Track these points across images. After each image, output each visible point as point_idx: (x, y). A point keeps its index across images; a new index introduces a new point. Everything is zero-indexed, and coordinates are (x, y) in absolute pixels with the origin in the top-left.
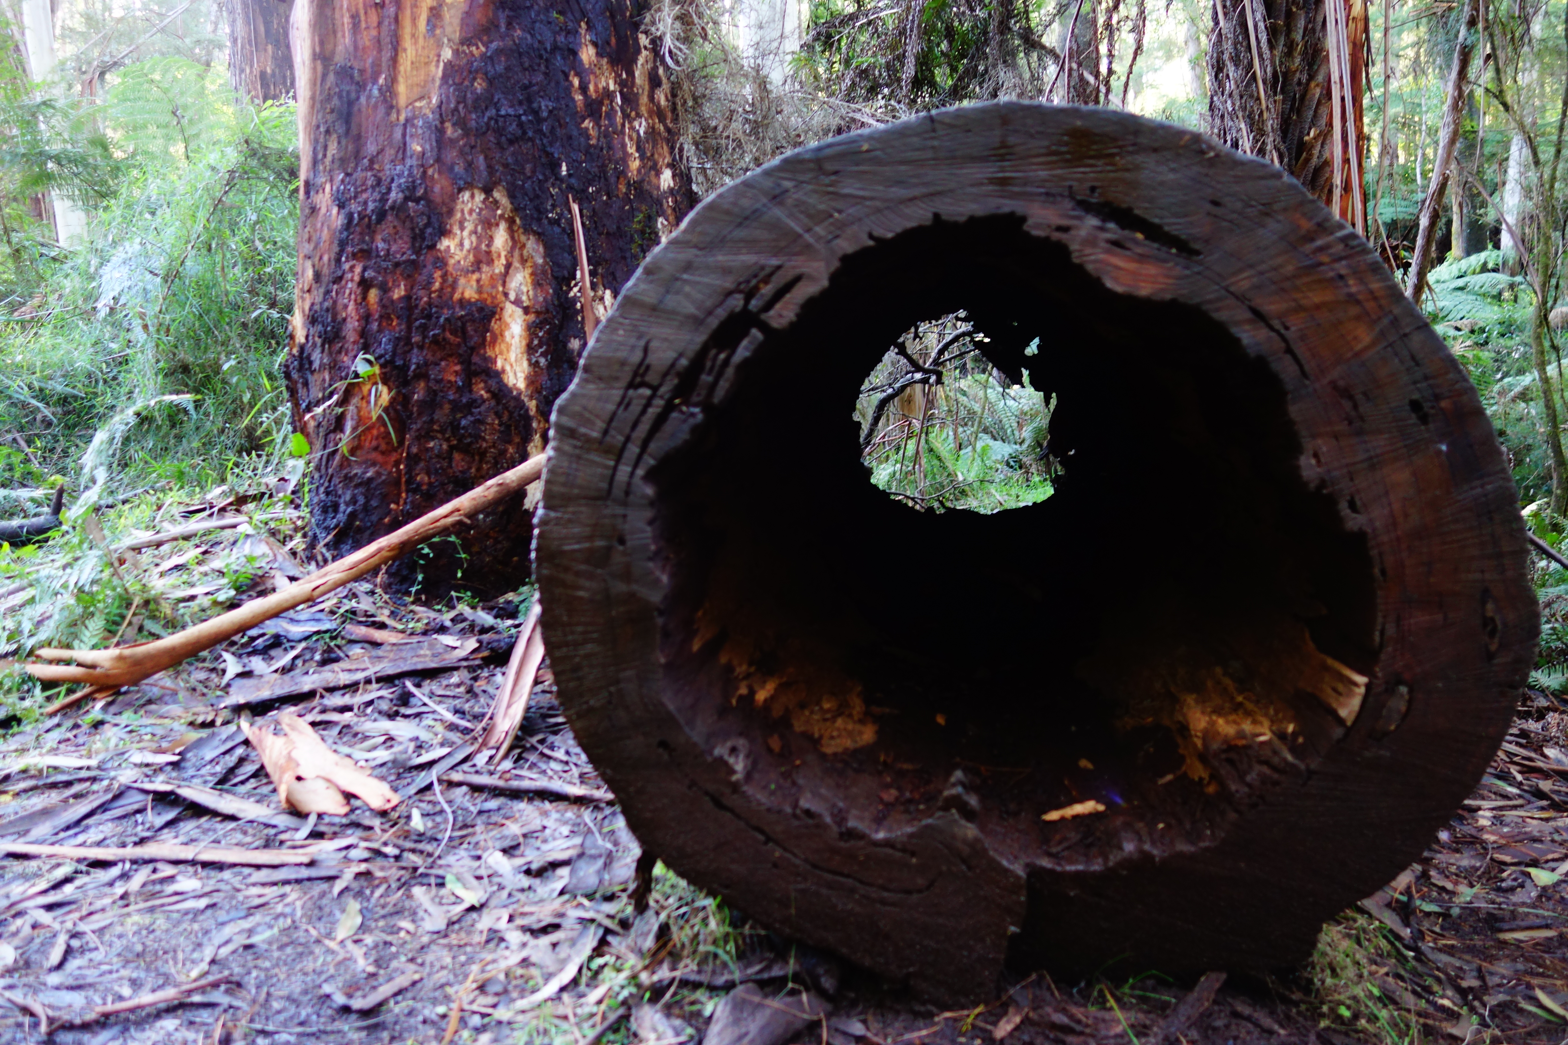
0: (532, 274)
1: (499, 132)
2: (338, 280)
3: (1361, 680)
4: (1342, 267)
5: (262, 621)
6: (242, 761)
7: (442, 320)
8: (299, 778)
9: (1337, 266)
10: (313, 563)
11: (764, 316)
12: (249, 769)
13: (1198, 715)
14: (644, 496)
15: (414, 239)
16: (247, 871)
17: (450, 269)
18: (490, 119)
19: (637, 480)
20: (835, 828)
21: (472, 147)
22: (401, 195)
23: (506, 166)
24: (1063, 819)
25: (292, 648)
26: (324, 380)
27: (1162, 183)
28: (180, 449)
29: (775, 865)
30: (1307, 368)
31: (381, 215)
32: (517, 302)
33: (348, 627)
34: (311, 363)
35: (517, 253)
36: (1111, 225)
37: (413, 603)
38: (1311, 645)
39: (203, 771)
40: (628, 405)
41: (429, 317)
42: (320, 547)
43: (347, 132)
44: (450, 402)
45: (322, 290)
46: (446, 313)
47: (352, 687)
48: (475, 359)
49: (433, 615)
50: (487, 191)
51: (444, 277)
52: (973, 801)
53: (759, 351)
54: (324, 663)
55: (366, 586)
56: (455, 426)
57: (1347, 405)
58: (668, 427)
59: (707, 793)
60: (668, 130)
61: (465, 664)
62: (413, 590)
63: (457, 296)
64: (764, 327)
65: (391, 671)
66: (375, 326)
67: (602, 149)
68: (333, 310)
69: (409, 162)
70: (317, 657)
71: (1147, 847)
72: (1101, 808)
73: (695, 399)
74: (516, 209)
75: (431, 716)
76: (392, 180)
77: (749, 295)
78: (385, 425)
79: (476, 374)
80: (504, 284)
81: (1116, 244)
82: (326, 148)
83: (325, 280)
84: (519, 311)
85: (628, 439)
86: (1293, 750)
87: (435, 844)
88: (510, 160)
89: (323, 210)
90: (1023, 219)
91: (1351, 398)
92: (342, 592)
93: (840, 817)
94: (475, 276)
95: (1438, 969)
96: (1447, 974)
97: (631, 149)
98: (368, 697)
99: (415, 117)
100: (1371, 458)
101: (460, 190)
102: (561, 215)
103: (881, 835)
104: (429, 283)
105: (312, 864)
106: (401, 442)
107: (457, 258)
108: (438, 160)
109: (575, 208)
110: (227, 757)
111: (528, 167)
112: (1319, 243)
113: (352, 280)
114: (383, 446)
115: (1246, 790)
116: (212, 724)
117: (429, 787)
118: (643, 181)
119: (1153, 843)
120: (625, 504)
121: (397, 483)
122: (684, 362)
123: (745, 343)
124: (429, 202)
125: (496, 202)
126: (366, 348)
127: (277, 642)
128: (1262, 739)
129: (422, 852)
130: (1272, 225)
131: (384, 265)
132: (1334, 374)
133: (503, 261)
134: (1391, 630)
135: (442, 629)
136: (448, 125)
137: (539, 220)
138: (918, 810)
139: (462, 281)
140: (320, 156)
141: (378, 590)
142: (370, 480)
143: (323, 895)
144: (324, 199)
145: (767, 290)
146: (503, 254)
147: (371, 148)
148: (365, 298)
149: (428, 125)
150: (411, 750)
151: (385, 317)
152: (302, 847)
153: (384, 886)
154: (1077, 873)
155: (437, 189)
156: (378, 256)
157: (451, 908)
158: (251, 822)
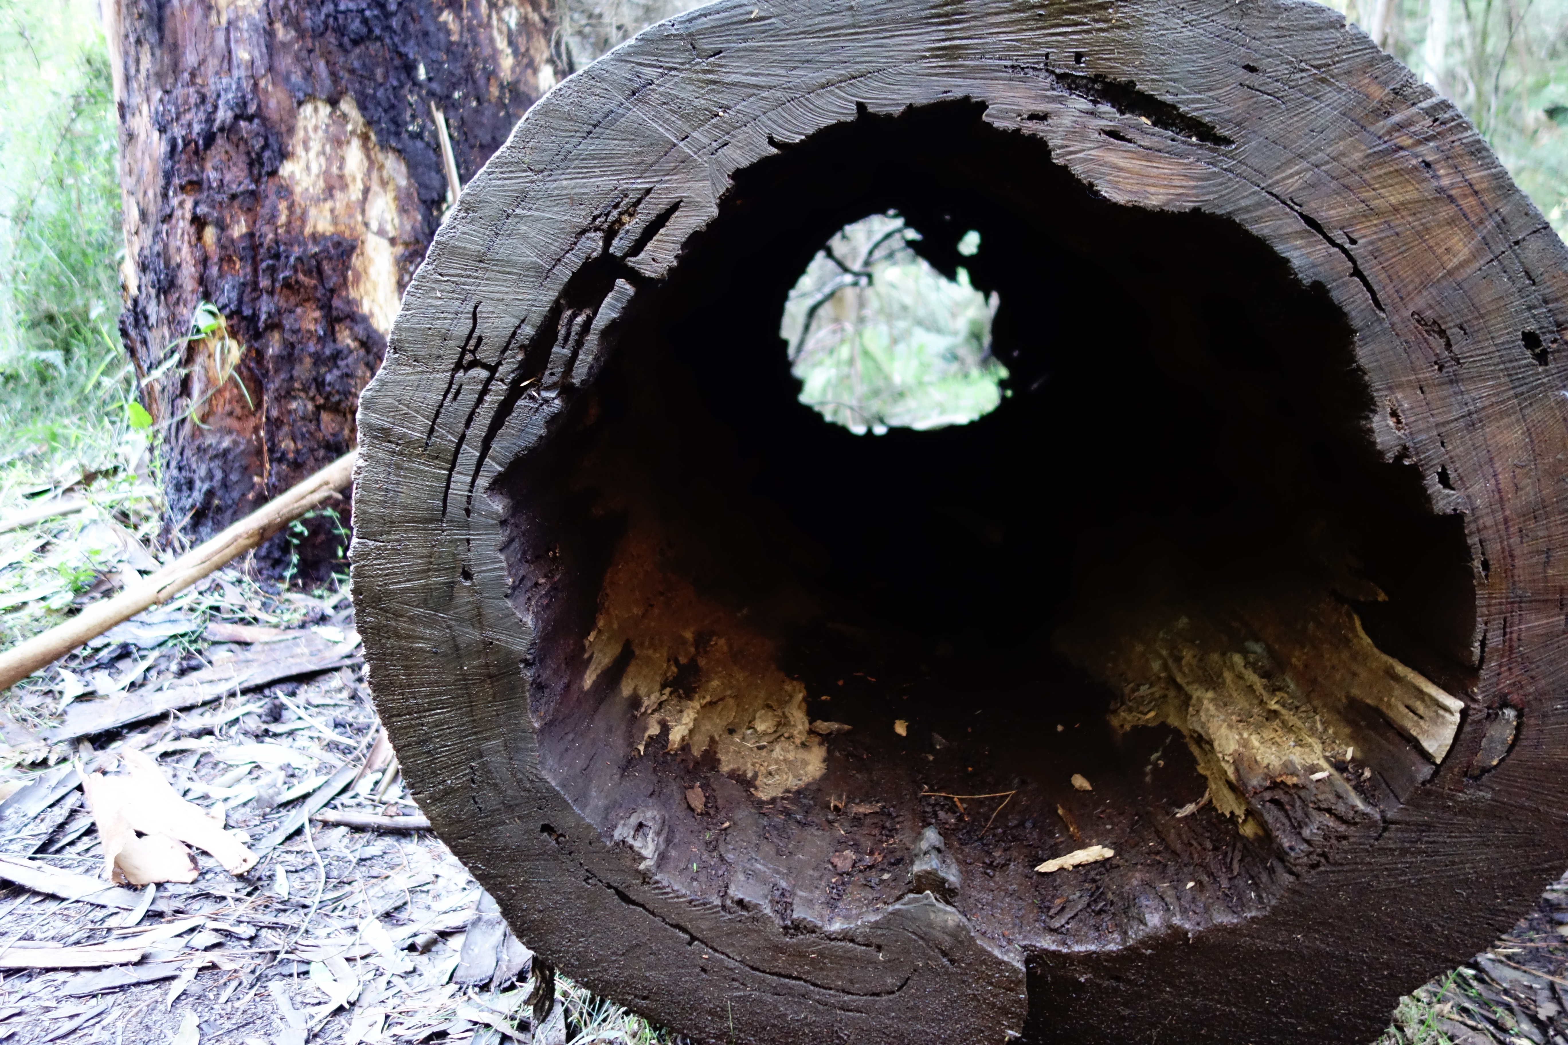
0: (396, 198)
1: (341, 31)
2: (168, 218)
3: (1456, 704)
4: (1428, 152)
5: (109, 628)
6: (73, 813)
7: (292, 259)
8: (140, 834)
9: (1421, 149)
10: (170, 551)
11: (631, 262)
12: (81, 823)
13: (1224, 730)
14: (491, 514)
15: (251, 164)
16: (61, 976)
17: (297, 198)
18: (328, 16)
19: (479, 493)
20: (778, 921)
21: (310, 51)
22: (230, 114)
23: (352, 71)
24: (1062, 869)
25: (143, 657)
26: (163, 337)
27: (1175, 44)
28: (53, 408)
29: (704, 970)
30: (1381, 296)
31: (210, 139)
32: (381, 232)
33: (211, 626)
34: (146, 318)
35: (375, 175)
36: (1105, 108)
37: (289, 590)
38: (1367, 640)
39: (25, 833)
40: (458, 392)
41: (277, 256)
42: (176, 532)
43: (161, 39)
44: (311, 355)
45: (150, 232)
46: (297, 251)
47: (213, 703)
48: (336, 302)
49: (312, 602)
50: (333, 102)
51: (291, 208)
52: (952, 876)
53: (631, 308)
54: (182, 673)
55: (231, 575)
56: (320, 383)
57: (1438, 343)
58: (513, 420)
59: (609, 886)
60: (545, 21)
61: (348, 662)
62: (288, 574)
63: (308, 230)
64: (633, 276)
65: (260, 680)
66: (214, 271)
67: (466, 46)
68: (164, 254)
69: (236, 73)
70: (174, 667)
71: (1176, 920)
72: (1109, 853)
73: (547, 380)
74: (369, 123)
75: (307, 733)
76: (219, 96)
77: (610, 235)
78: (237, 386)
79: (339, 320)
80: (363, 212)
81: (1113, 134)
82: (138, 61)
83: (152, 219)
84: (385, 243)
85: (462, 438)
86: (1359, 788)
87: (302, 911)
88: (356, 64)
89: (142, 137)
90: (982, 106)
91: (1442, 333)
92: (204, 585)
93: (784, 904)
94: (328, 205)
95: (1506, 992)
96: (1517, 998)
97: (501, 43)
98: (231, 716)
99: (238, 18)
100: (1470, 414)
101: (300, 103)
102: (423, 128)
103: (837, 926)
104: (272, 218)
105: (143, 960)
106: (259, 405)
107: (304, 185)
108: (271, 69)
109: (440, 117)
110: (55, 809)
111: (379, 72)
112: (1397, 118)
113: (183, 218)
114: (238, 411)
115: (1304, 847)
116: (44, 763)
117: (299, 832)
118: (518, 82)
119: (1184, 911)
120: (466, 526)
121: (259, 452)
122: (528, 330)
123: (608, 299)
124: (264, 120)
125: (344, 116)
126: (207, 296)
127: (125, 652)
128: (1318, 776)
129: (284, 927)
130: (1330, 95)
131: (219, 198)
132: (1419, 302)
133: (360, 185)
134: (1495, 640)
135: (323, 619)
136: (278, 26)
137: (397, 134)
138: (882, 881)
139: (313, 212)
140: (132, 71)
141: (247, 578)
142: (226, 451)
143: (151, 1010)
144: (142, 123)
145: (634, 226)
146: (359, 177)
147: (190, 59)
148: (200, 238)
149: (254, 27)
150: (280, 783)
151: (226, 259)
152: (135, 935)
153: (235, 983)
154: (1089, 955)
155: (273, 103)
156: (210, 187)
157: (313, 1010)
158: (77, 901)
